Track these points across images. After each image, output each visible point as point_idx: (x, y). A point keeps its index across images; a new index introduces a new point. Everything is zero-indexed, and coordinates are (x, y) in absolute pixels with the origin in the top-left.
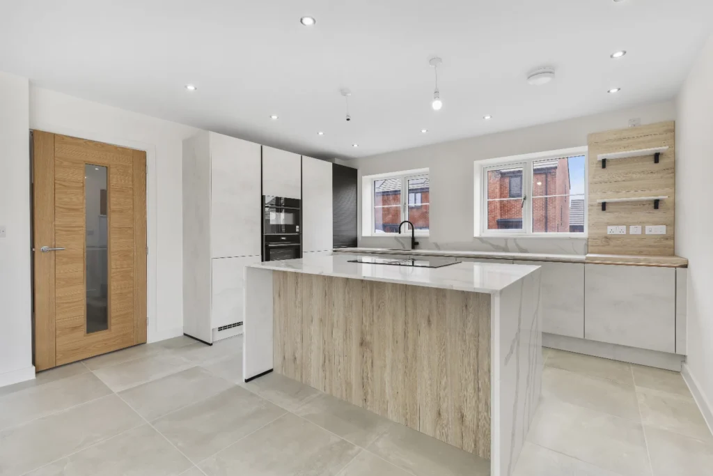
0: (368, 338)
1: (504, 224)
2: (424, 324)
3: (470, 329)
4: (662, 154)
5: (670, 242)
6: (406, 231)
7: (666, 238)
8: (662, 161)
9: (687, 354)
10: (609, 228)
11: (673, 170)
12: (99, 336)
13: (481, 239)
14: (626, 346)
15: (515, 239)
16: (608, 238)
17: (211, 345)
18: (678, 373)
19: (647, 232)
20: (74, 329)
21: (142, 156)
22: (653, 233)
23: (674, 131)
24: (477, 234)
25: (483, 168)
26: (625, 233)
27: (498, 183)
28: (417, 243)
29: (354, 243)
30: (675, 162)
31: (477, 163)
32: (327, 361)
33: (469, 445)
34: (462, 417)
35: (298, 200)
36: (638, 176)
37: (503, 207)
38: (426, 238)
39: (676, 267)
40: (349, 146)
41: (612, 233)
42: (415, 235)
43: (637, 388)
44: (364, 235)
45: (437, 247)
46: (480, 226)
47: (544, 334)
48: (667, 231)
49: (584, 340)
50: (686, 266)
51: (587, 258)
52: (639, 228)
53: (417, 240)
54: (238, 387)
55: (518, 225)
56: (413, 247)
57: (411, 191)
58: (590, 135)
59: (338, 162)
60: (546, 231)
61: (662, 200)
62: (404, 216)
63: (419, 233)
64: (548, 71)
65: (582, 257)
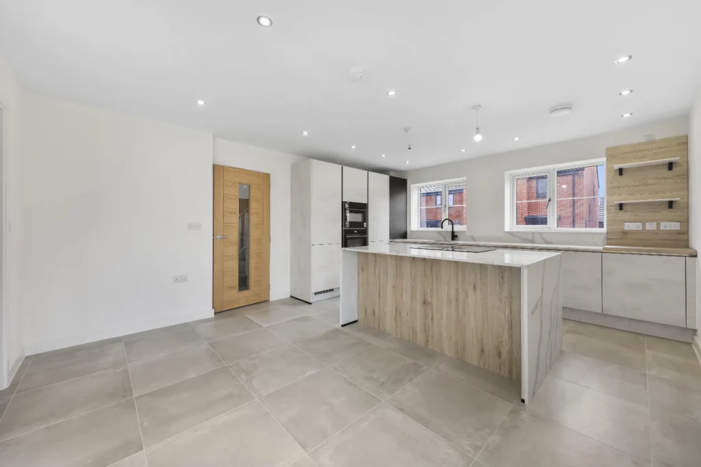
0: (429, 299)
1: (532, 221)
2: (470, 290)
3: (505, 293)
4: (676, 163)
5: (683, 237)
6: (447, 227)
7: (679, 233)
8: (675, 169)
9: (697, 328)
10: (626, 224)
11: (686, 176)
12: (244, 293)
13: (510, 233)
14: (641, 321)
15: (540, 233)
16: (625, 233)
17: (311, 304)
18: (690, 344)
19: (662, 228)
20: (232, 288)
21: (267, 176)
22: (668, 229)
23: (687, 143)
24: (507, 229)
25: (513, 177)
26: (641, 229)
27: (526, 184)
28: (456, 236)
29: (404, 236)
30: (688, 170)
31: (507, 174)
32: (398, 313)
33: (505, 371)
34: (500, 353)
35: (365, 204)
36: (654, 181)
37: (530, 207)
38: (464, 232)
39: (685, 257)
40: (402, 162)
41: (628, 229)
42: (455, 230)
43: (647, 351)
44: (412, 229)
45: (473, 239)
46: (510, 223)
47: (564, 308)
48: (681, 226)
49: (603, 315)
50: (696, 256)
51: (604, 249)
52: (655, 224)
53: (455, 234)
54: (337, 330)
55: (544, 221)
56: (453, 239)
57: (450, 192)
58: (608, 149)
59: (393, 174)
60: (574, 227)
61: (677, 201)
62: (445, 215)
63: (457, 228)
64: (567, 107)
65: (600, 248)
